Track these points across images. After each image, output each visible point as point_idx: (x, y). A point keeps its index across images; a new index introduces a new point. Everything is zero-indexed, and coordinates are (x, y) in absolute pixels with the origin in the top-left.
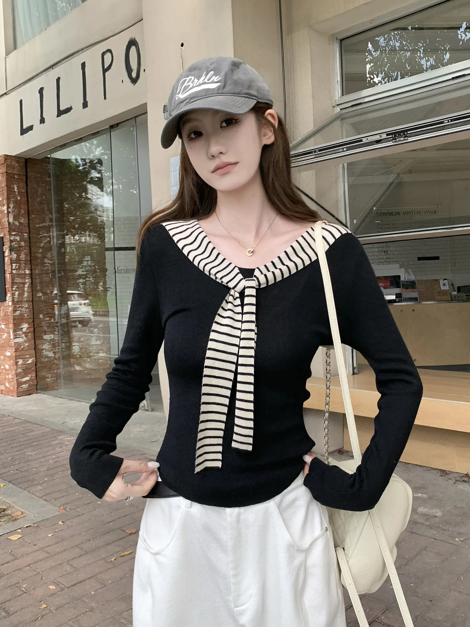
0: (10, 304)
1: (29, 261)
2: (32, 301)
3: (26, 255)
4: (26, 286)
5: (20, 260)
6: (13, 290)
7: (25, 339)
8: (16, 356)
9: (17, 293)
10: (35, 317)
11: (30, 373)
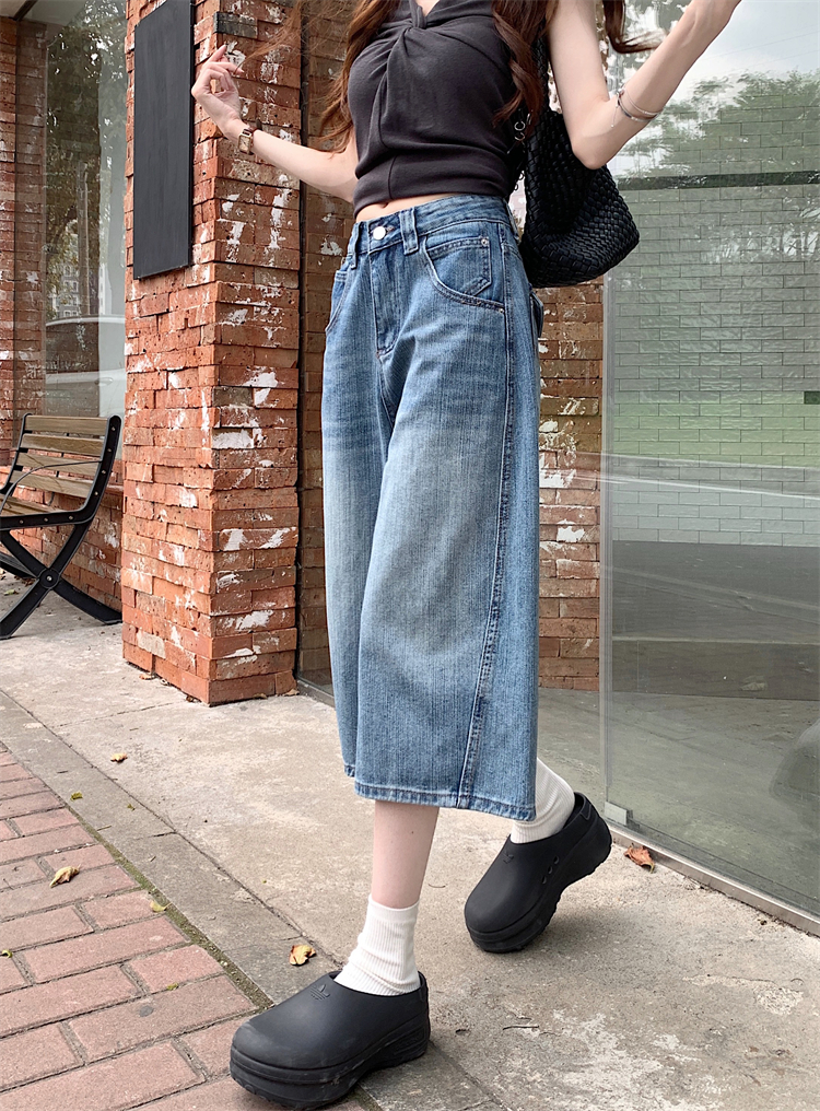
0: (207, 274)
1: (297, 94)
2: (300, 274)
3: (285, 65)
4: (279, 201)
5: (257, 81)
6: (220, 213)
7: (260, 438)
8: (217, 512)
9: (238, 228)
10: (306, 346)
11: (270, 593)
